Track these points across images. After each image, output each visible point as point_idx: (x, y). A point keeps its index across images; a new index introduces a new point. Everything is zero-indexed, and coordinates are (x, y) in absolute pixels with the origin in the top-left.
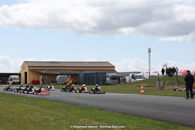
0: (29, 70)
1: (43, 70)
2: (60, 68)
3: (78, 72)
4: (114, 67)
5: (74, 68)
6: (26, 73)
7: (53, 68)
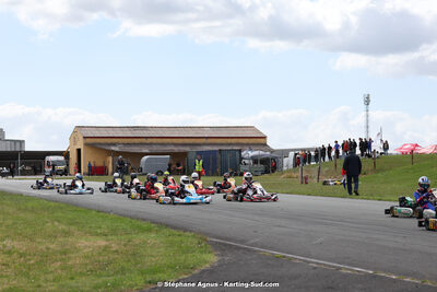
0: (86, 144)
1: (114, 145)
2: (149, 141)
3: (187, 149)
4: (265, 137)
5: (180, 141)
6: (79, 150)
7: (136, 141)
